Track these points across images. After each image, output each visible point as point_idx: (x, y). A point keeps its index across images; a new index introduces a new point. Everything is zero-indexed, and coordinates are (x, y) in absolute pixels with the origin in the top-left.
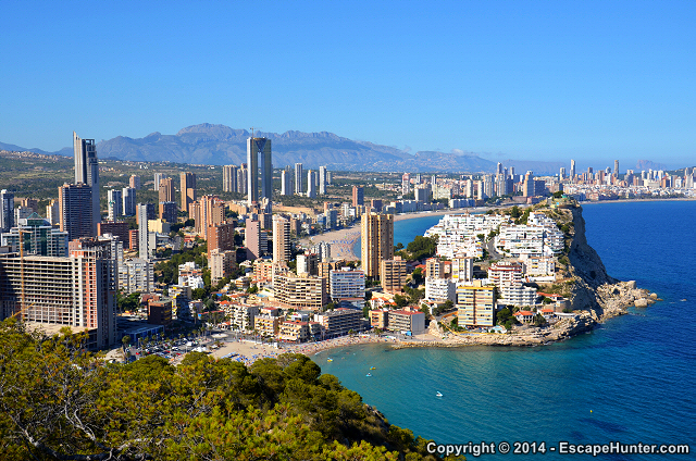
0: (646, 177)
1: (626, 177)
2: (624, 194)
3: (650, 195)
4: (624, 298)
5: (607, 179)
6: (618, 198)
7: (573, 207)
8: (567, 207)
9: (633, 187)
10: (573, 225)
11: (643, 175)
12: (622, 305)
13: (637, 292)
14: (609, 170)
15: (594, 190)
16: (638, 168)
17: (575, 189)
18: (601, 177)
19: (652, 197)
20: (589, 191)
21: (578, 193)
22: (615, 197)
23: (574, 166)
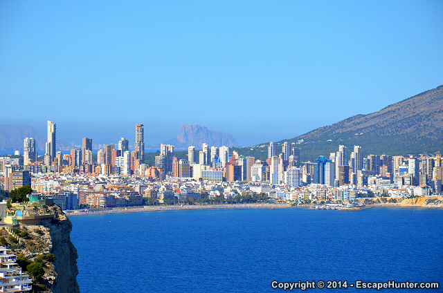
0: (196, 160)
1: (158, 159)
2: (154, 193)
3: (204, 197)
5: (122, 162)
6: (144, 202)
7: (52, 221)
8: (40, 221)
9: (172, 180)
10: (51, 260)
11: (190, 155)
14: (126, 144)
15: (95, 187)
16: (182, 140)
17: (56, 184)
18: (110, 159)
19: (208, 201)
20: (85, 188)
21: (62, 191)
22: (137, 200)
23: (54, 135)
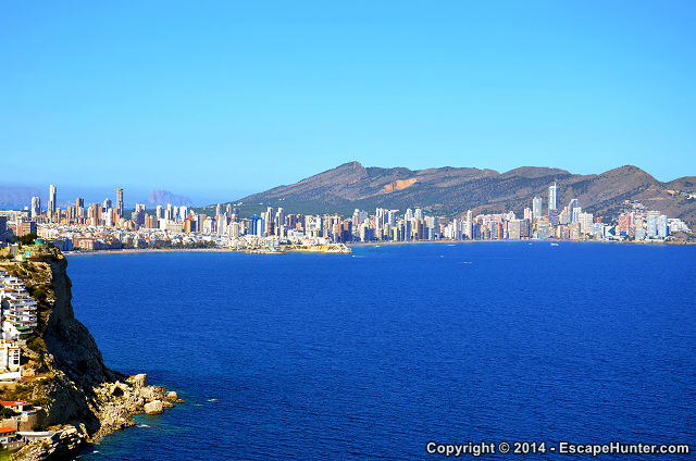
0: (162, 216)
1: (134, 215)
2: (131, 240)
3: (168, 243)
4: (129, 400)
5: (107, 216)
6: (123, 246)
7: (52, 260)
8: (42, 259)
9: (144, 231)
10: (51, 287)
11: (158, 213)
12: (126, 413)
13: (149, 391)
14: (109, 203)
15: (86, 235)
16: (152, 202)
17: (56, 232)
18: (97, 214)
19: (171, 247)
20: (78, 235)
21: (61, 237)
22: (118, 245)
23: (55, 195)
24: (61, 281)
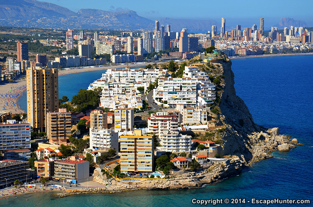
0: (288, 34)
1: (270, 34)
2: (268, 49)
3: (291, 50)
4: (269, 142)
5: (254, 35)
6: (263, 53)
7: (223, 61)
8: (218, 61)
9: (276, 43)
10: (223, 77)
11: (285, 32)
12: (267, 150)
13: (280, 138)
14: (256, 27)
15: (242, 46)
16: (281, 25)
17: (225, 45)
18: (248, 34)
19: (293, 52)
20: (238, 47)
21: (228, 48)
22: (261, 52)
23: (224, 24)
24: (228, 74)
